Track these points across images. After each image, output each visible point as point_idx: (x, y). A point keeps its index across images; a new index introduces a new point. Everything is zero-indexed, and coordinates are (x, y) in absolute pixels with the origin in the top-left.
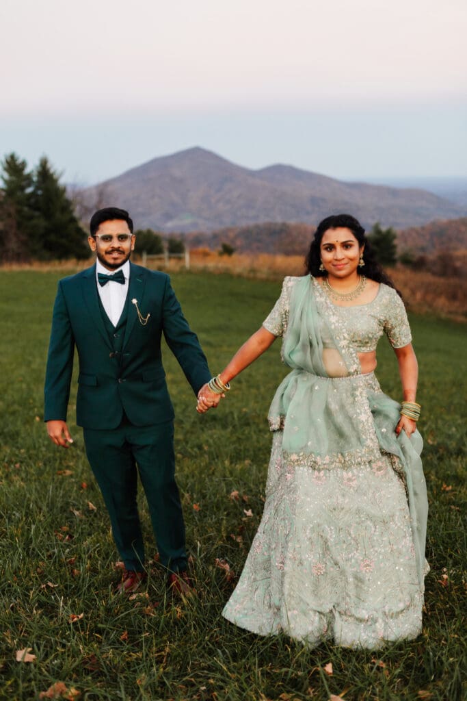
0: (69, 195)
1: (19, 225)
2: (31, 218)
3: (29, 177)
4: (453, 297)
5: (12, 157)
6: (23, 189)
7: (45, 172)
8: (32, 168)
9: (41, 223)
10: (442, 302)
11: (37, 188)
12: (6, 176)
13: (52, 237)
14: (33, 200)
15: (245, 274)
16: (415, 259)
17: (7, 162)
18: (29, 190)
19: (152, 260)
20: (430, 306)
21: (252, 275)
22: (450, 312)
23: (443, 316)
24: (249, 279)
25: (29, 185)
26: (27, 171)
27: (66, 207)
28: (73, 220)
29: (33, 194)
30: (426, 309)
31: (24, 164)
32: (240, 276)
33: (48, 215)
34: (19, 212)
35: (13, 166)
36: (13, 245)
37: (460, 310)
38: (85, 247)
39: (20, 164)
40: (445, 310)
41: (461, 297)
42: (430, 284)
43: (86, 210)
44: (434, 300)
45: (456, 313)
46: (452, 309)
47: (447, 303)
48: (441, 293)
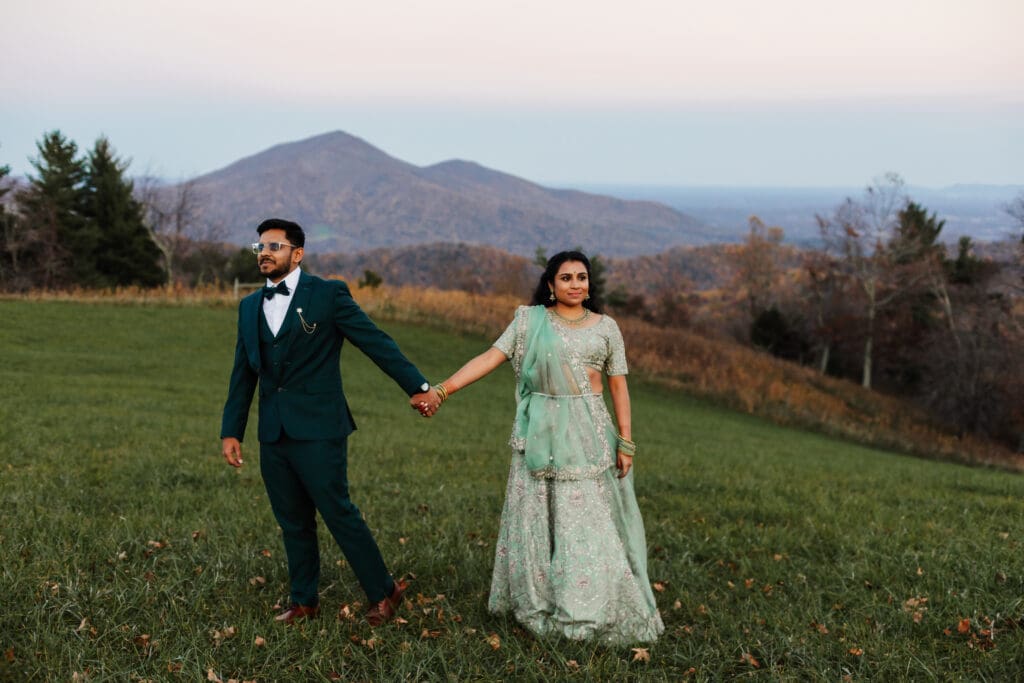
0: (137, 195)
1: (61, 236)
2: (79, 226)
3: (78, 167)
4: (668, 353)
5: (55, 137)
6: (69, 183)
7: (102, 161)
8: (83, 153)
9: (93, 233)
10: (650, 358)
11: (90, 183)
12: (44, 164)
13: (110, 255)
14: (83, 201)
16: (627, 300)
17: (47, 145)
18: (79, 186)
20: (634, 364)
21: (389, 315)
22: (661, 374)
23: (651, 379)
25: (79, 179)
26: (77, 158)
27: (132, 212)
28: (142, 231)
29: (85, 191)
31: (72, 148)
33: (105, 223)
34: (61, 216)
35: (56, 150)
36: (51, 264)
37: (676, 372)
38: (158, 270)
39: (67, 148)
40: (655, 371)
41: (677, 353)
42: (636, 333)
43: (162, 217)
44: (639, 356)
45: (670, 375)
46: (663, 370)
47: (657, 360)
48: (651, 347)
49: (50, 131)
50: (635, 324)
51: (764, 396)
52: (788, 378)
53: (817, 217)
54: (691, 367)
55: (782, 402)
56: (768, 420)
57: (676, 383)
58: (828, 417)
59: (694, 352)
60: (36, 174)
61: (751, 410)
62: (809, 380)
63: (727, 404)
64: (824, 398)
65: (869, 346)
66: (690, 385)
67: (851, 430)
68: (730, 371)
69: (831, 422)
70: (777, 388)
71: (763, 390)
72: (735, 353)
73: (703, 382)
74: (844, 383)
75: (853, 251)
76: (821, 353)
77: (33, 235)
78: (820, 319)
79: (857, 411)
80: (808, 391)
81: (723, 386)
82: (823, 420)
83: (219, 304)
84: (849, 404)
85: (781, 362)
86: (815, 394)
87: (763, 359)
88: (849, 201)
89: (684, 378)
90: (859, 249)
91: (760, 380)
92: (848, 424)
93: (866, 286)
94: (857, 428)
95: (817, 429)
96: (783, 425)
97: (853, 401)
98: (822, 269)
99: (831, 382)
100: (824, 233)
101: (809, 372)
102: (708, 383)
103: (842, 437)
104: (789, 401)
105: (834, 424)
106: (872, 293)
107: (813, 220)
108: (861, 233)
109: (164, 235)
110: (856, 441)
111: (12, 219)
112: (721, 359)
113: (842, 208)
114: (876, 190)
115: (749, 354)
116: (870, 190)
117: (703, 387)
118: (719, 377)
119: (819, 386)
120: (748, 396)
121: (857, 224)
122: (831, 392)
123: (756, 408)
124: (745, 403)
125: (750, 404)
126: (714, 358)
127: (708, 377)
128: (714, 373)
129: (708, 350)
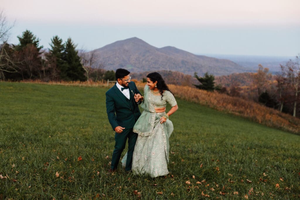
0: (79, 54)
1: (57, 66)
2: (62, 63)
3: (63, 46)
4: (235, 104)
5: (56, 38)
6: (60, 51)
7: (69, 45)
8: (64, 42)
9: (67, 65)
10: (230, 106)
11: (66, 51)
12: (53, 45)
13: (71, 72)
14: (64, 56)
16: (221, 88)
17: (54, 40)
19: (111, 83)
20: (225, 108)
22: (233, 111)
23: (230, 112)
25: (63, 50)
26: (62, 43)
27: (78, 59)
28: (80, 65)
29: (64, 53)
30: (223, 109)
31: (61, 41)
33: (70, 63)
34: (57, 60)
35: (56, 41)
36: (54, 74)
37: (237, 110)
38: (84, 76)
39: (60, 41)
40: (231, 110)
41: (238, 105)
42: (225, 99)
43: (86, 61)
44: (227, 105)
45: (236, 111)
46: (234, 110)
47: (232, 107)
48: (230, 103)
49: (55, 36)
50: (225, 96)
51: (264, 119)
52: (271, 113)
53: (281, 65)
54: (242, 109)
55: (270, 120)
56: (266, 126)
57: (237, 114)
58: (284, 125)
59: (242, 105)
60: (51, 48)
61: (260, 122)
62: (277, 114)
63: (253, 120)
64: (282, 119)
65: (295, 104)
66: (242, 115)
67: (291, 129)
68: (254, 111)
69: (284, 127)
70: (268, 116)
71: (264, 116)
72: (255, 105)
73: (246, 113)
74: (287, 115)
75: (291, 76)
76: (281, 106)
77: (49, 66)
78: (281, 95)
79: (292, 124)
80: (277, 117)
81: (252, 115)
82: (282, 126)
84: (290, 122)
85: (268, 108)
86: (280, 118)
87: (263, 107)
88: (291, 60)
89: (240, 112)
90: (293, 75)
91: (263, 113)
92: (290, 127)
93: (295, 86)
94: (292, 129)
95: (280, 129)
96: (270, 127)
97: (291, 121)
98: (282, 81)
99: (284, 115)
100: (283, 70)
101: (277, 112)
103: (288, 131)
104: (272, 120)
105: (286, 127)
106: (297, 88)
107: (280, 66)
108: (294, 70)
109: (86, 66)
110: (292, 133)
111: (44, 61)
112: (251, 107)
113: (288, 62)
114: (299, 57)
115: (259, 105)
116: (297, 57)
117: (246, 115)
118: (250, 112)
119: (280, 116)
120: (259, 118)
121: (293, 67)
122: (284, 118)
123: (262, 122)
124: (258, 120)
125: (260, 120)
126: (249, 107)
127: (247, 112)
128: (249, 111)
129: (247, 104)
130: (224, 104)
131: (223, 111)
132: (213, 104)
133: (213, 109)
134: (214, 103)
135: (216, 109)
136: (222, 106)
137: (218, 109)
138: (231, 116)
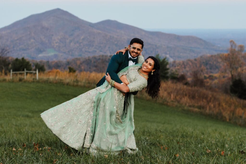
4: (193, 97)
10: (185, 100)
15: (72, 83)
16: (178, 77)
19: (17, 74)
20: (179, 102)
21: (75, 84)
22: (190, 106)
23: (186, 108)
24: (73, 86)
30: (176, 104)
32: (68, 84)
37: (196, 105)
40: (187, 105)
41: (197, 97)
42: (180, 89)
44: (181, 99)
45: (194, 106)
46: (191, 104)
47: (188, 100)
48: (186, 95)
50: (180, 86)
51: (233, 114)
52: (244, 107)
54: (203, 103)
55: (241, 117)
56: (235, 124)
57: (196, 110)
59: (204, 97)
61: (228, 120)
63: (218, 118)
66: (202, 110)
68: (219, 104)
70: (239, 111)
71: (233, 112)
72: (222, 97)
73: (208, 109)
81: (216, 111)
83: (4, 80)
87: (235, 99)
89: (200, 107)
91: (232, 108)
96: (241, 126)
102: (210, 109)
104: (244, 116)
112: (216, 99)
115: (228, 98)
117: (207, 111)
118: (214, 106)
120: (226, 114)
123: (230, 120)
124: (225, 117)
125: (227, 117)
126: (213, 99)
127: (210, 107)
128: (212, 105)
129: (210, 96)
130: (178, 98)
131: (177, 106)
132: (162, 98)
133: (162, 104)
134: (163, 96)
135: (167, 105)
136: (174, 100)
137: (169, 104)
138: (187, 113)
